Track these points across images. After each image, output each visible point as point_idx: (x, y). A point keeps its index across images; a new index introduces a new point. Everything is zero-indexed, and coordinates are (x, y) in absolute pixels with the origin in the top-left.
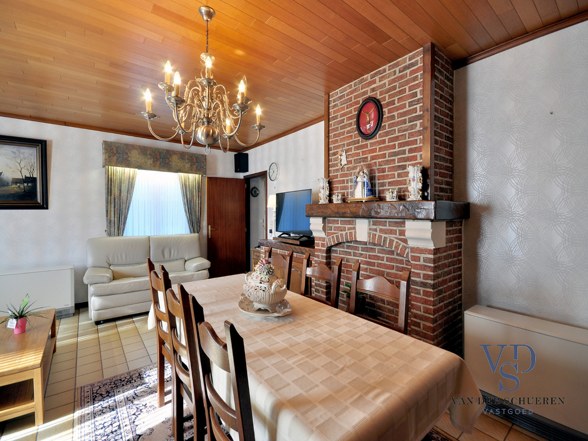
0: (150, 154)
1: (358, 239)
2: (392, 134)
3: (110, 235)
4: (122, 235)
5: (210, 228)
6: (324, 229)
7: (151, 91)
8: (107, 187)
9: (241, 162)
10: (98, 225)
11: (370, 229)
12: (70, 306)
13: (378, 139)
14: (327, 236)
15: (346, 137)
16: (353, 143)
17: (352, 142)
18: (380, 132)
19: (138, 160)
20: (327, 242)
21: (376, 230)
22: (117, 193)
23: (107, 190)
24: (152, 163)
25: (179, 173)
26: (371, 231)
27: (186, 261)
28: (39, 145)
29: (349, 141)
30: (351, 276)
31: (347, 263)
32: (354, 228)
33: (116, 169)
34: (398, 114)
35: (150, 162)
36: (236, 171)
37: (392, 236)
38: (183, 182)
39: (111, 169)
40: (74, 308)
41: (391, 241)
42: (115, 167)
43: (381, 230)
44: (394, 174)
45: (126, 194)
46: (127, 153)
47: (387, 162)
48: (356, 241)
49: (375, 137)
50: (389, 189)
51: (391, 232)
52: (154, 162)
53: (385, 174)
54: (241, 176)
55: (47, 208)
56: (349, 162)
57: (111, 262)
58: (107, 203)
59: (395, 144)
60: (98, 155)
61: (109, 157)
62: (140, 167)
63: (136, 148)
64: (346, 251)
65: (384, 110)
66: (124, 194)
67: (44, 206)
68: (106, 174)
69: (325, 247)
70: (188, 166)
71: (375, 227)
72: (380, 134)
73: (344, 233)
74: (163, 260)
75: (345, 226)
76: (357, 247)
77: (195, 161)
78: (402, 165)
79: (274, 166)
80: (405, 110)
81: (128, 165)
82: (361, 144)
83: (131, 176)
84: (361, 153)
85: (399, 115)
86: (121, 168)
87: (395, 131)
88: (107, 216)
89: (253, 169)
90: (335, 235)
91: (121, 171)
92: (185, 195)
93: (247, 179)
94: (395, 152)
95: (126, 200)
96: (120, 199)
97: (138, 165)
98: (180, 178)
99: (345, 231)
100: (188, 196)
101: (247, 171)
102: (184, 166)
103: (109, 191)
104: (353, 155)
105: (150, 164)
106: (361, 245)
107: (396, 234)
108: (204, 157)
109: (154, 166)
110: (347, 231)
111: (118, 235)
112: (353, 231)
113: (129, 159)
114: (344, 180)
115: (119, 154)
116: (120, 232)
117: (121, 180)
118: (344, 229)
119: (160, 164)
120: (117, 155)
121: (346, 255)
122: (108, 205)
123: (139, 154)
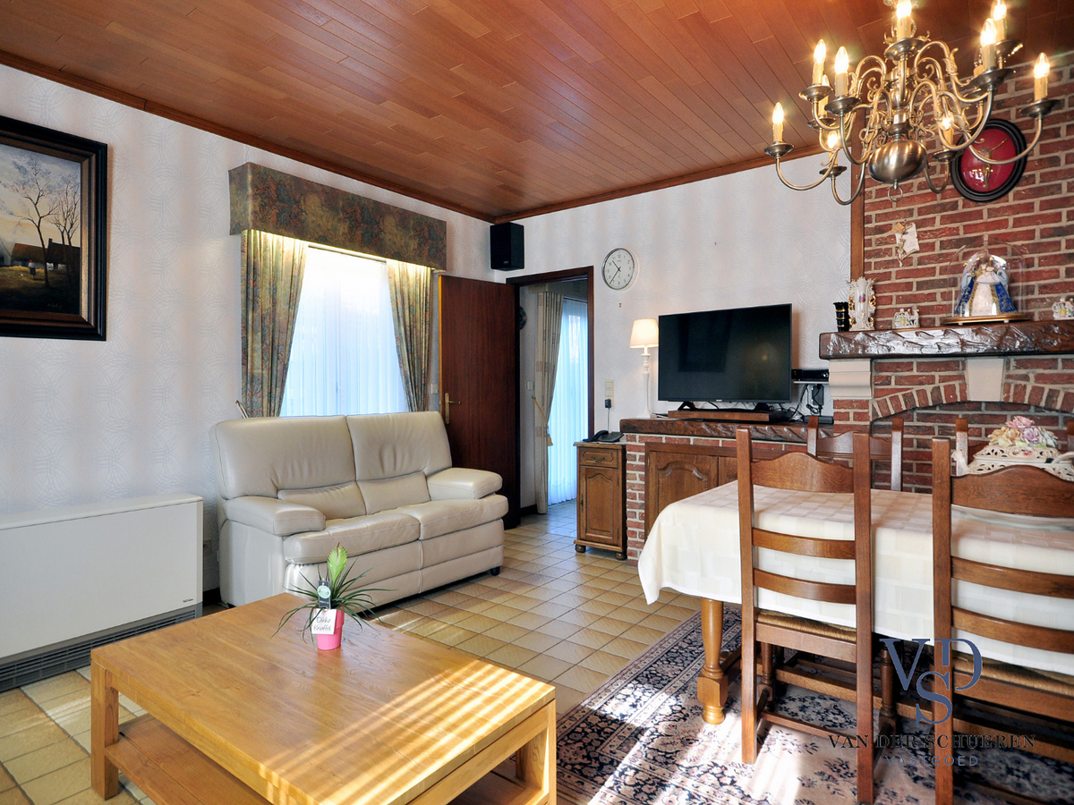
0: (344, 211)
1: (972, 397)
2: (1052, 194)
3: (251, 412)
4: (279, 413)
5: (447, 401)
6: (874, 381)
8: (244, 288)
10: (224, 382)
11: (1009, 377)
12: (194, 602)
13: (1012, 203)
14: (875, 397)
15: (917, 195)
16: (938, 208)
17: (934, 206)
18: (1015, 189)
19: (321, 222)
20: (874, 409)
21: (1025, 377)
22: (268, 305)
23: (244, 296)
24: (346, 231)
25: (389, 261)
26: (1010, 380)
27: (426, 477)
28: (89, 157)
29: (928, 204)
30: (930, 475)
31: (922, 450)
32: (962, 377)
33: (265, 239)
34: (1067, 155)
35: (343, 228)
36: (493, 265)
37: (1072, 388)
38: (398, 284)
39: (255, 238)
40: (202, 605)
41: (1069, 398)
42: (262, 233)
43: (1041, 377)
44: (1058, 271)
45: (287, 307)
46: (297, 202)
47: (1038, 247)
48: (965, 404)
49: (1004, 198)
51: (1070, 379)
52: (351, 229)
54: (499, 277)
55: (102, 337)
56: (923, 247)
57: (280, 483)
58: (245, 328)
59: (1060, 214)
60: (217, 199)
61: (262, 207)
62: (324, 238)
63: (317, 191)
64: (918, 426)
66: (282, 306)
67: (94, 331)
68: (243, 251)
69: (868, 420)
70: (413, 244)
71: (1022, 372)
72: (1017, 193)
73: (928, 388)
74: (381, 475)
75: (933, 373)
76: (950, 415)
77: (426, 235)
81: (301, 233)
82: (960, 209)
83: (297, 257)
84: (961, 228)
85: (1069, 159)
86: (276, 237)
88: (245, 363)
89: (535, 263)
90: (900, 395)
91: (281, 247)
92: (398, 318)
93: (515, 284)
94: (1059, 228)
95: (285, 326)
96: (274, 321)
97: (321, 233)
98: (391, 276)
99: (933, 383)
101: (521, 266)
102: (407, 246)
103: (250, 299)
104: (935, 234)
105: (344, 233)
106: (962, 410)
108: (442, 224)
109: (351, 240)
110: (937, 384)
111: (270, 414)
112: (957, 383)
113: (303, 218)
114: (911, 283)
115: (282, 201)
116: (273, 408)
117: (275, 269)
118: (931, 380)
119: (362, 237)
120: (278, 203)
121: (918, 434)
122: (247, 333)
123: (322, 205)
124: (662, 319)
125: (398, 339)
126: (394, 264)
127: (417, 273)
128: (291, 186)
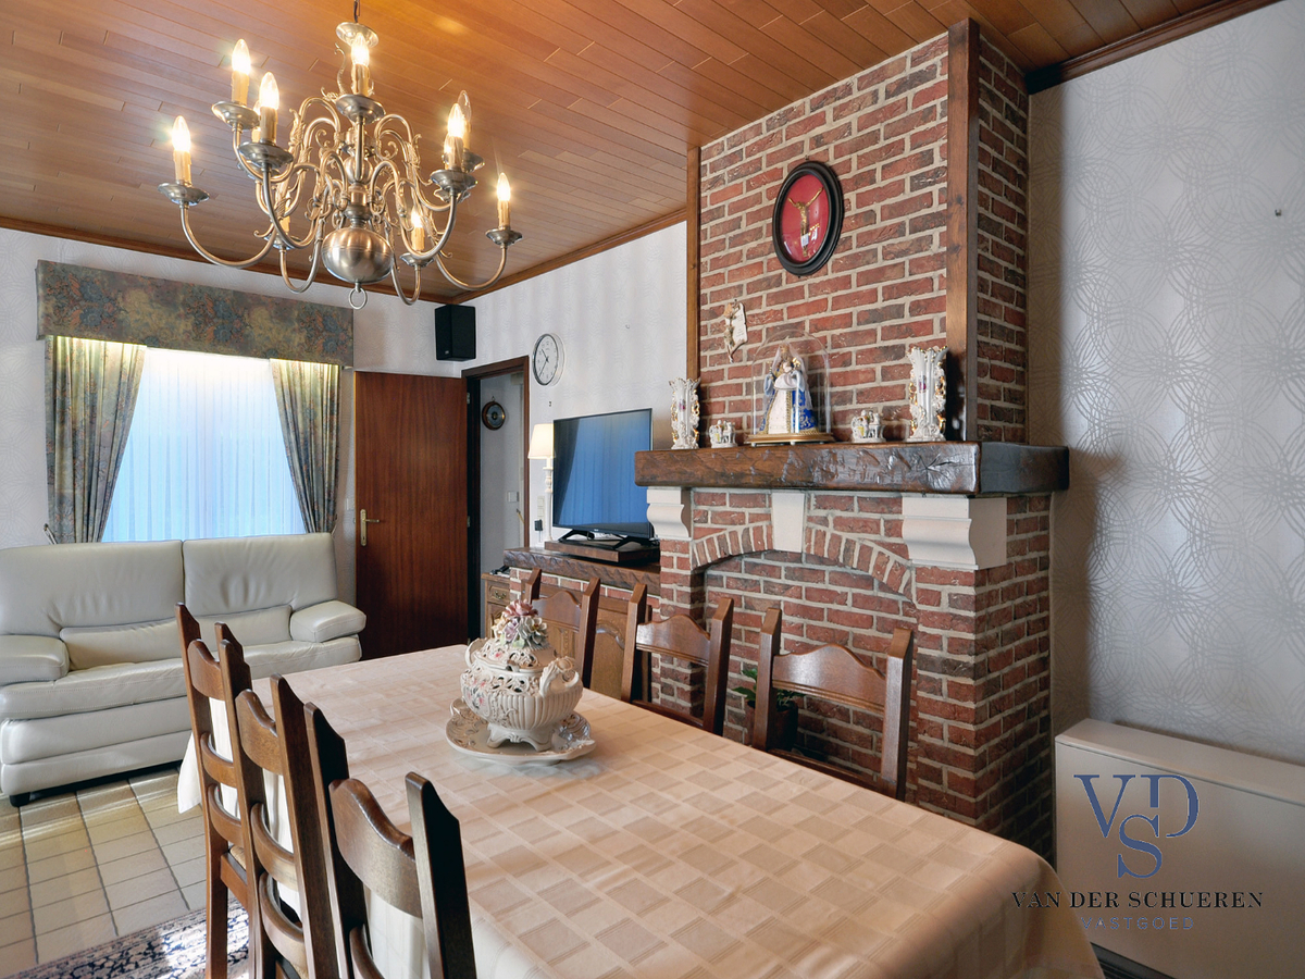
0: (184, 304)
1: (777, 547)
2: (868, 263)
3: (59, 538)
4: (99, 537)
5: (363, 518)
6: (686, 518)
7: (190, 122)
9: (455, 332)
10: (28, 504)
11: (810, 519)
13: (831, 276)
14: (695, 538)
15: (747, 267)
16: (765, 284)
17: (759, 281)
18: (835, 256)
19: (149, 320)
20: (694, 555)
21: (824, 521)
22: (82, 415)
23: (49, 408)
24: (190, 328)
25: (271, 360)
26: (811, 525)
27: (292, 613)
29: (755, 278)
30: (757, 647)
31: (749, 611)
32: (768, 517)
34: (883, 208)
35: (184, 326)
36: (441, 356)
37: (868, 538)
38: (286, 385)
39: (64, 344)
41: (866, 551)
43: (839, 522)
44: (873, 371)
45: (112, 418)
46: (113, 300)
47: (856, 338)
48: (772, 553)
49: (823, 270)
50: (860, 411)
51: (866, 526)
52: (196, 325)
53: (849, 369)
54: (455, 369)
56: (753, 336)
57: (62, 620)
58: (51, 443)
59: (875, 290)
61: (58, 309)
62: (154, 341)
63: (142, 286)
64: (746, 580)
65: (846, 196)
66: (104, 418)
68: (47, 358)
69: (688, 569)
70: (298, 339)
71: (822, 513)
72: (836, 262)
73: (740, 529)
74: (223, 608)
75: (743, 510)
76: (774, 566)
77: (319, 326)
78: (894, 347)
79: (547, 344)
80: (901, 198)
81: (118, 334)
82: (785, 286)
83: (127, 366)
84: (785, 311)
85: (886, 211)
86: (95, 343)
87: (875, 256)
88: (51, 483)
90: (715, 536)
91: (92, 352)
92: (290, 423)
94: (876, 310)
95: (109, 436)
96: (92, 433)
97: (149, 333)
98: (277, 375)
99: (744, 523)
100: (300, 426)
101: (473, 356)
102: (288, 341)
103: (58, 410)
104: (761, 319)
105: (185, 332)
106: (785, 561)
107: (877, 532)
108: (347, 314)
109: (198, 339)
110: (747, 525)
111: (86, 538)
112: (764, 524)
113: (121, 318)
114: (741, 385)
115: (89, 300)
116: (91, 532)
117: (94, 378)
118: (740, 520)
119: (215, 334)
120: (81, 303)
121: (745, 590)
122: (52, 449)
123: (151, 301)
124: (557, 423)
125: (289, 448)
127: (315, 373)
128: (103, 283)
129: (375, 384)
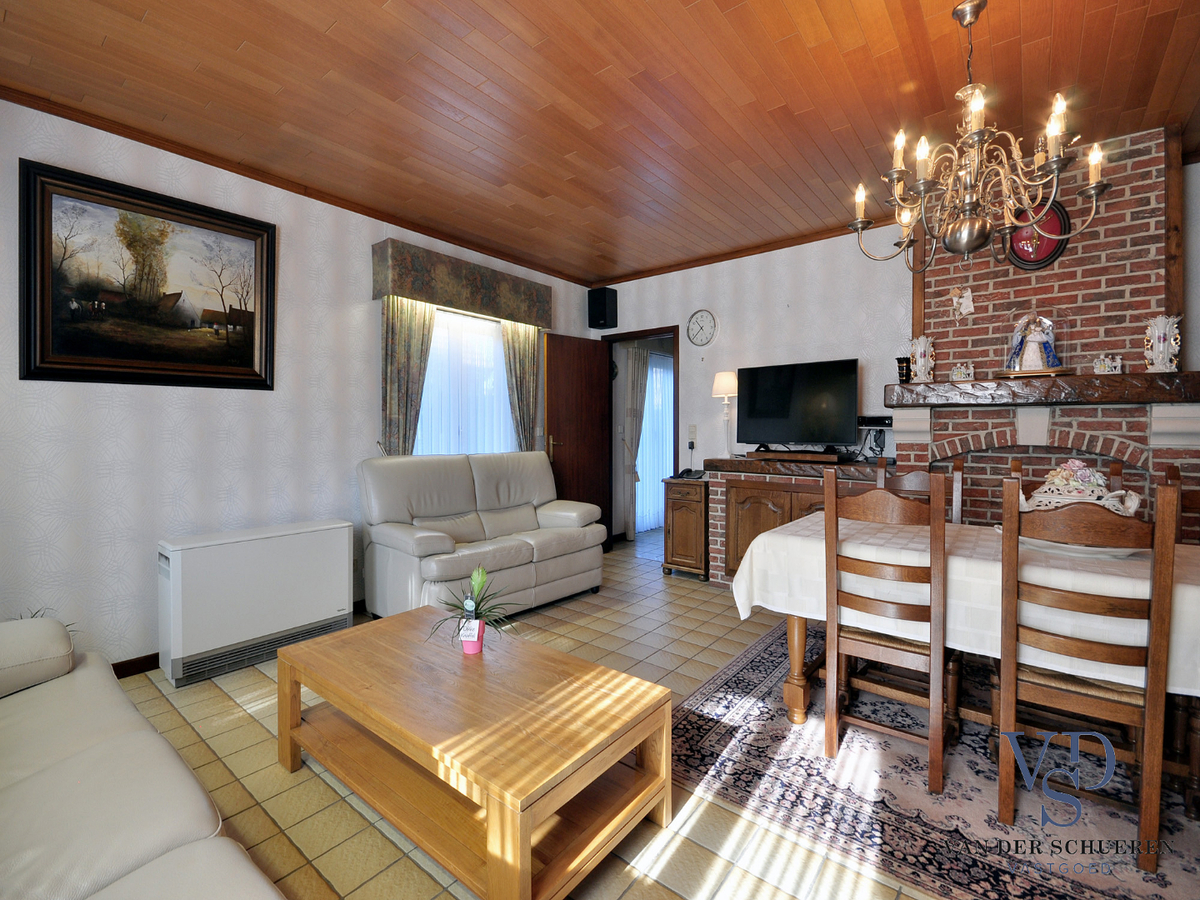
0: (466, 278)
1: (1021, 442)
2: (1093, 264)
3: (389, 452)
4: (412, 452)
5: (551, 442)
6: (934, 427)
8: (384, 345)
10: (366, 427)
11: (1054, 424)
12: (346, 612)
13: (1057, 270)
14: (934, 441)
16: (992, 276)
17: (988, 273)
18: (1061, 259)
19: (447, 288)
20: (933, 451)
21: (1070, 425)
22: (403, 360)
23: (384, 352)
24: (469, 295)
25: (503, 321)
26: (1055, 427)
27: (535, 508)
28: (261, 236)
29: (981, 272)
32: (1012, 424)
33: (401, 302)
34: (1106, 230)
35: (466, 293)
36: (592, 325)
37: (1110, 434)
38: (510, 341)
39: (393, 302)
40: (352, 614)
41: (1108, 443)
42: (400, 298)
43: (1081, 425)
44: (1097, 331)
45: (419, 362)
46: (429, 271)
47: (1080, 310)
48: (1013, 448)
49: (1050, 267)
51: (1109, 426)
52: (472, 293)
54: (596, 334)
55: (271, 387)
56: (980, 309)
57: (415, 512)
58: (385, 380)
59: (1100, 281)
60: (362, 270)
61: (400, 276)
62: (450, 304)
63: (444, 262)
64: (972, 467)
65: (1072, 221)
66: (415, 361)
67: (265, 383)
68: (383, 314)
69: (927, 461)
70: (524, 307)
71: (1066, 419)
72: (1062, 263)
73: (982, 434)
74: (498, 506)
75: (986, 420)
76: (1001, 457)
77: (535, 298)
78: (1116, 316)
79: (702, 317)
80: (1122, 224)
81: (431, 298)
82: (1011, 277)
83: (427, 318)
84: (1012, 293)
85: (1108, 233)
87: (1099, 259)
88: (384, 409)
89: (627, 322)
90: (956, 439)
92: (510, 370)
93: (610, 341)
94: (1100, 293)
96: (408, 373)
97: (448, 298)
98: (504, 333)
99: (986, 429)
100: (518, 372)
101: (615, 325)
102: (519, 308)
103: (389, 355)
104: (987, 298)
105: (467, 298)
107: (1120, 429)
108: (548, 289)
109: (473, 304)
110: (990, 430)
111: (404, 453)
112: (1008, 430)
113: (433, 285)
114: (967, 341)
115: (416, 271)
116: (407, 447)
117: (410, 329)
118: (984, 426)
119: (482, 300)
120: (412, 273)
121: (972, 474)
122: (386, 384)
123: (449, 274)
124: (740, 371)
125: (510, 389)
126: (507, 324)
127: (526, 331)
128: (423, 258)
129: (557, 343)
